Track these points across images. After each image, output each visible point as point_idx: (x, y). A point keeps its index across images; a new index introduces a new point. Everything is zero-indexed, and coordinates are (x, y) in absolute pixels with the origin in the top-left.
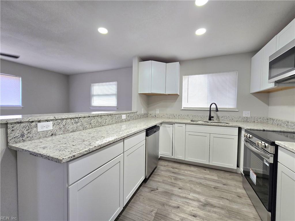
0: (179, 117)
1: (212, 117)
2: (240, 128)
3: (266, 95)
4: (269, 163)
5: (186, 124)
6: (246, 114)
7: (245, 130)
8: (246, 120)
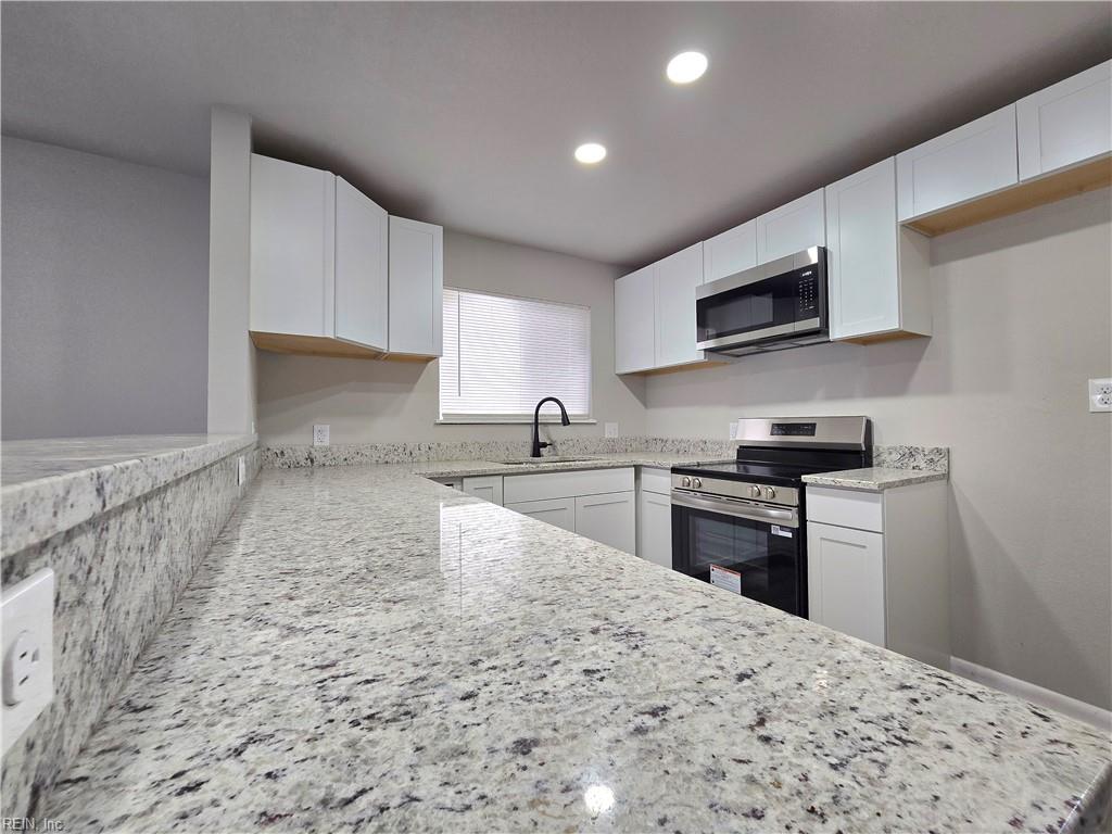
0: (432, 454)
1: (545, 445)
2: (638, 469)
3: (642, 382)
4: (792, 530)
5: (504, 475)
6: (611, 431)
7: (675, 470)
8: (612, 448)
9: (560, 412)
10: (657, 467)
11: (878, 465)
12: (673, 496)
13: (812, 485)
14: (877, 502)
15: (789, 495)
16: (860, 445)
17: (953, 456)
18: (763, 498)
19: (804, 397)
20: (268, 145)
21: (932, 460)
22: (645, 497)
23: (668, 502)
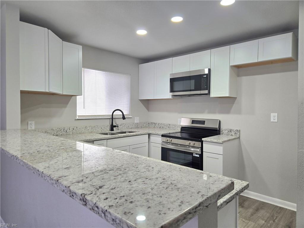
1: (115, 126)
2: (149, 135)
3: (147, 103)
4: (199, 154)
5: (107, 139)
6: (137, 120)
7: (163, 136)
8: (137, 126)
9: (122, 114)
10: (156, 135)
11: (222, 134)
12: (162, 144)
13: (205, 141)
14: (222, 146)
15: (198, 144)
16: (217, 128)
17: (241, 132)
18: (191, 145)
19: (202, 112)
21: (236, 133)
22: (152, 144)
23: (160, 146)
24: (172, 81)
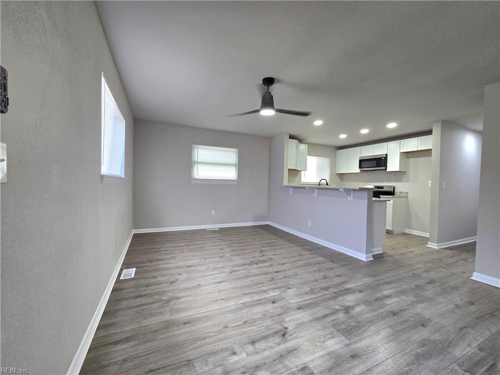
3: (341, 175)
9: (326, 182)
11: (396, 195)
13: (382, 197)
16: (392, 191)
17: (409, 193)
19: (382, 182)
20: (292, 137)
21: (405, 194)
24: (361, 161)
